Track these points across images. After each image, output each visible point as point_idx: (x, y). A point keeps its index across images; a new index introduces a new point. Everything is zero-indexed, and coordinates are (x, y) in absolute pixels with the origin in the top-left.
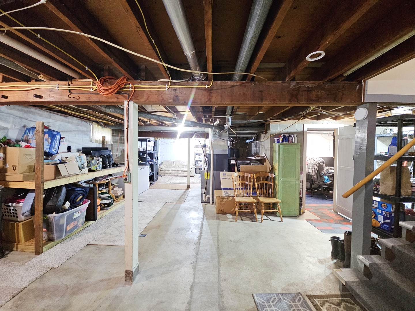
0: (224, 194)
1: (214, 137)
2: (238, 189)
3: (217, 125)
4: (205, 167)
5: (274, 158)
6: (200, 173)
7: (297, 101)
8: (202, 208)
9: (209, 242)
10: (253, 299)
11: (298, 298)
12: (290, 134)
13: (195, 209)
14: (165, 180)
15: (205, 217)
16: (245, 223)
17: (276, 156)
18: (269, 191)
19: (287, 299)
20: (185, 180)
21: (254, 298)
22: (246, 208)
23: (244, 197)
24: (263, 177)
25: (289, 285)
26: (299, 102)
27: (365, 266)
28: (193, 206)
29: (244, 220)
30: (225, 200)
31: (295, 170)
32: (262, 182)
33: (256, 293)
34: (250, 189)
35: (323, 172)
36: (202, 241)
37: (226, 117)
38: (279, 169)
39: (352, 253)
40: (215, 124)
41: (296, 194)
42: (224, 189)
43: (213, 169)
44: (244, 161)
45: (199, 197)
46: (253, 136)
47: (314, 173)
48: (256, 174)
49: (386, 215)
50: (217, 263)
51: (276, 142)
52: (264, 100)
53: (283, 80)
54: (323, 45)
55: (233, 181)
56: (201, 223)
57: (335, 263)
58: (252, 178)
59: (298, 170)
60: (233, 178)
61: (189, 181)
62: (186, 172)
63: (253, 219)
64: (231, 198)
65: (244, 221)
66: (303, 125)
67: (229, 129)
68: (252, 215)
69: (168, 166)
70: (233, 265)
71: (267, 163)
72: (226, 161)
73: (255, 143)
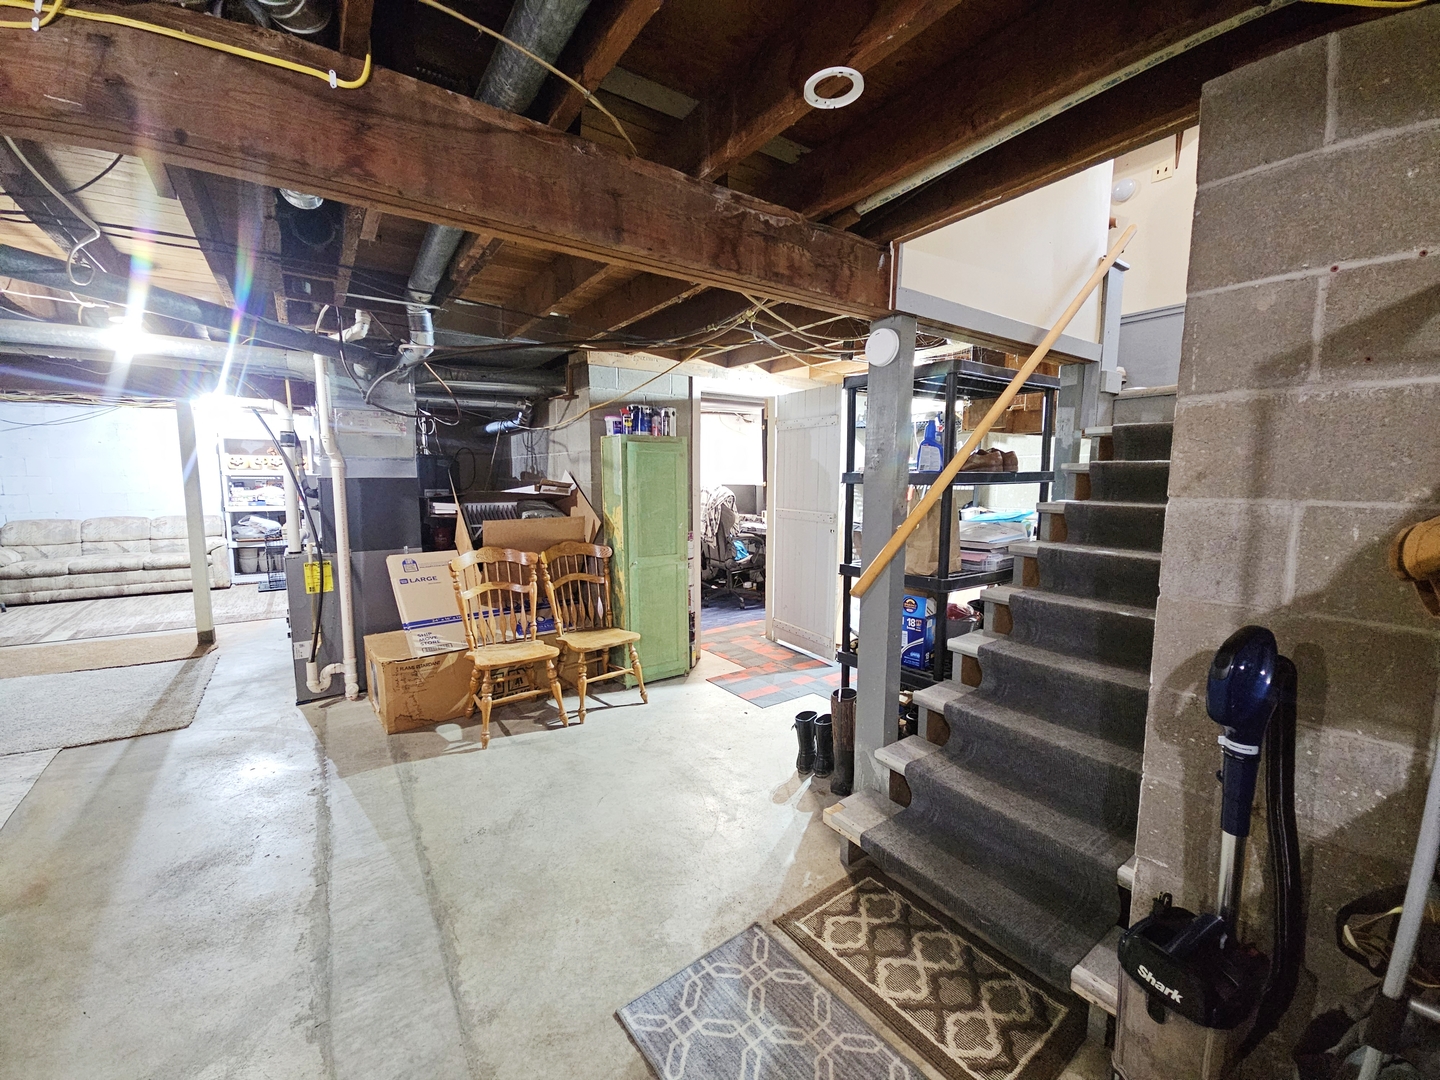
0: (418, 645)
1: (339, 397)
2: (481, 616)
3: (357, 342)
4: (305, 537)
5: (606, 488)
6: (279, 567)
7: (736, 267)
8: (305, 727)
9: (377, 875)
10: (622, 1031)
11: (756, 944)
12: (655, 406)
13: (267, 740)
14: (34, 627)
15: (332, 767)
16: (522, 743)
17: (614, 482)
18: (596, 608)
19: (729, 966)
20: (180, 614)
21: (624, 1027)
22: (518, 684)
23: (506, 642)
24: (571, 560)
25: (720, 912)
26: (743, 271)
27: (893, 773)
28: (252, 730)
29: (515, 730)
30: (424, 671)
31: (676, 528)
32: (571, 577)
33: (625, 1002)
34: (528, 609)
35: (732, 530)
36: (337, 882)
37: (410, 306)
38: (626, 527)
39: (858, 747)
40: (347, 334)
41: (680, 604)
42: (416, 625)
43: (353, 545)
44: (492, 504)
45: (277, 680)
46: (518, 405)
47: (710, 535)
48: (546, 549)
49: (915, 627)
50: (438, 957)
51: (610, 433)
52: (625, 235)
53: (692, 170)
54: (872, 46)
55: (457, 589)
56: (314, 799)
57: (810, 787)
58: (532, 566)
59: (683, 525)
60: (454, 577)
61: (203, 610)
62: (187, 573)
63: (549, 719)
64: (451, 659)
65: (514, 737)
66: (691, 378)
67: (419, 367)
68: (539, 703)
69: (44, 549)
70: (512, 930)
71: (582, 510)
72: (412, 509)
73: (525, 434)
